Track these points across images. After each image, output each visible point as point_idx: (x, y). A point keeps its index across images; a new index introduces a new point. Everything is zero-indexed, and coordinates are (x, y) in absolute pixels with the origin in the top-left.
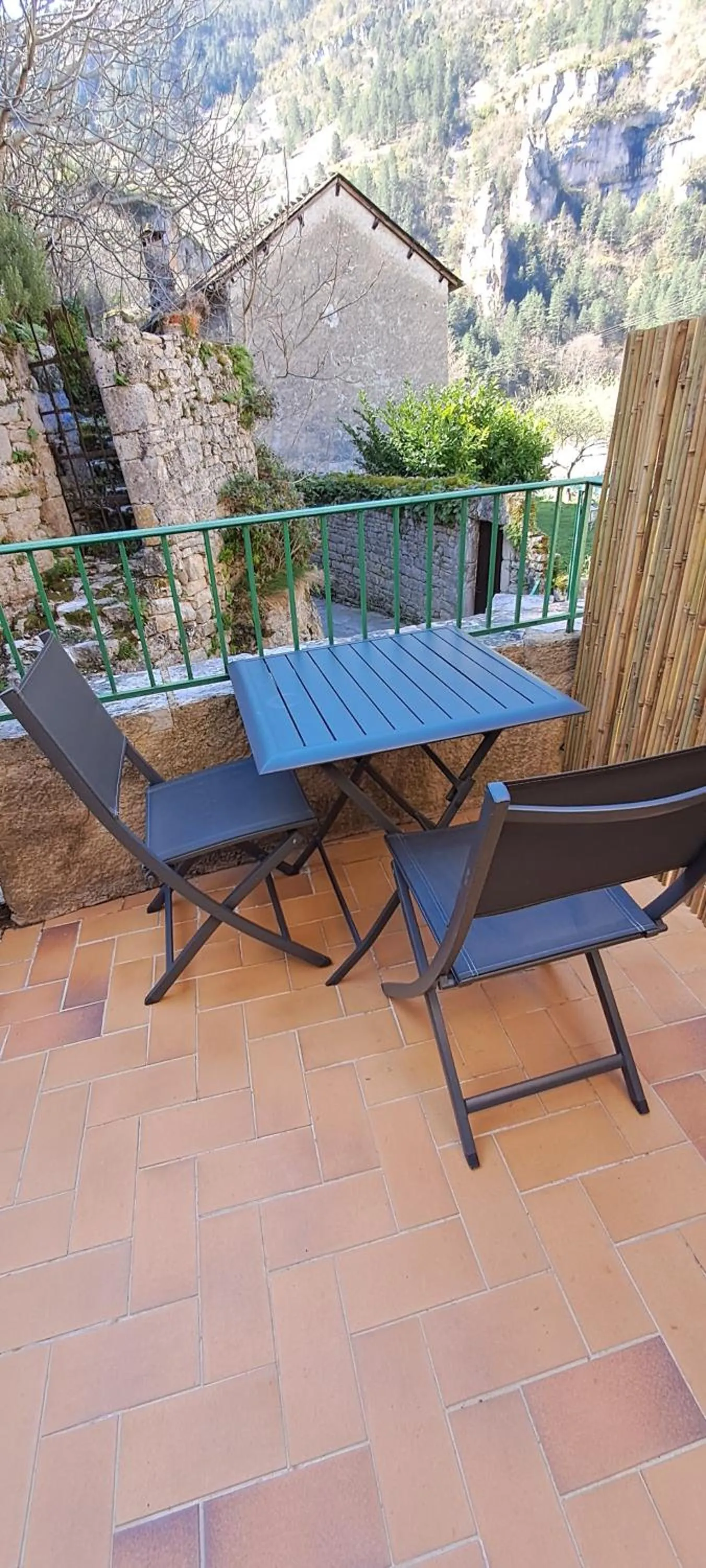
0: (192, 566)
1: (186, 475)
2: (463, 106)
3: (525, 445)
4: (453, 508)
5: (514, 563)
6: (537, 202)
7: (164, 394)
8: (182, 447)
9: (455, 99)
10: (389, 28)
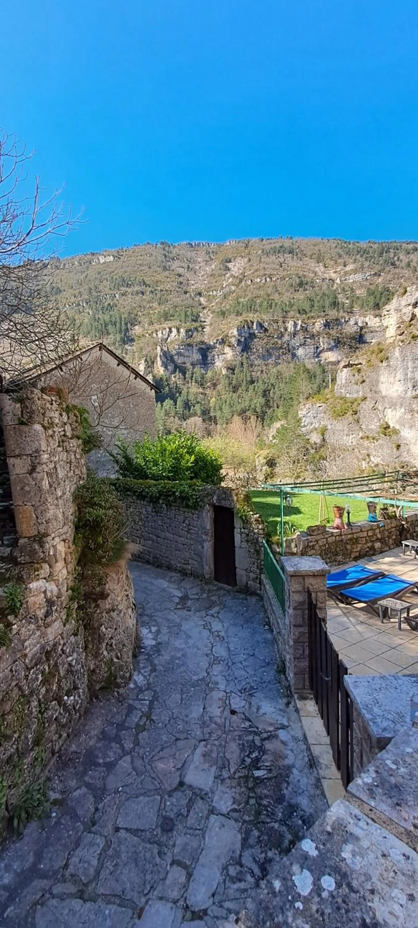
0: (58, 551)
1: (59, 484)
2: (130, 332)
3: (211, 464)
4: (197, 498)
5: (242, 530)
6: (166, 367)
7: (50, 432)
8: (58, 466)
9: (127, 330)
10: (97, 303)
